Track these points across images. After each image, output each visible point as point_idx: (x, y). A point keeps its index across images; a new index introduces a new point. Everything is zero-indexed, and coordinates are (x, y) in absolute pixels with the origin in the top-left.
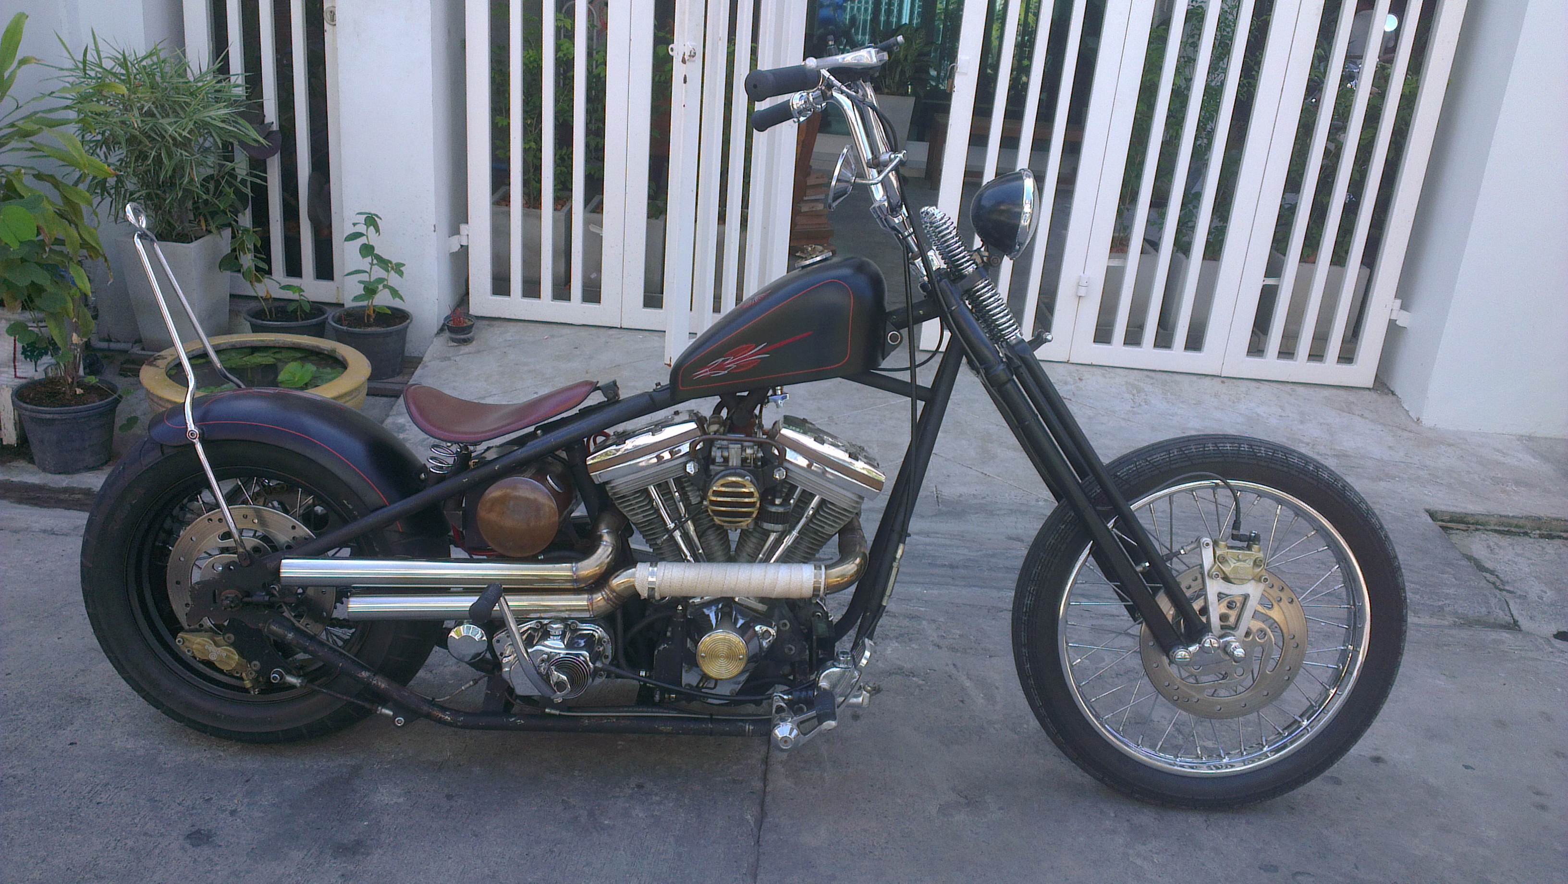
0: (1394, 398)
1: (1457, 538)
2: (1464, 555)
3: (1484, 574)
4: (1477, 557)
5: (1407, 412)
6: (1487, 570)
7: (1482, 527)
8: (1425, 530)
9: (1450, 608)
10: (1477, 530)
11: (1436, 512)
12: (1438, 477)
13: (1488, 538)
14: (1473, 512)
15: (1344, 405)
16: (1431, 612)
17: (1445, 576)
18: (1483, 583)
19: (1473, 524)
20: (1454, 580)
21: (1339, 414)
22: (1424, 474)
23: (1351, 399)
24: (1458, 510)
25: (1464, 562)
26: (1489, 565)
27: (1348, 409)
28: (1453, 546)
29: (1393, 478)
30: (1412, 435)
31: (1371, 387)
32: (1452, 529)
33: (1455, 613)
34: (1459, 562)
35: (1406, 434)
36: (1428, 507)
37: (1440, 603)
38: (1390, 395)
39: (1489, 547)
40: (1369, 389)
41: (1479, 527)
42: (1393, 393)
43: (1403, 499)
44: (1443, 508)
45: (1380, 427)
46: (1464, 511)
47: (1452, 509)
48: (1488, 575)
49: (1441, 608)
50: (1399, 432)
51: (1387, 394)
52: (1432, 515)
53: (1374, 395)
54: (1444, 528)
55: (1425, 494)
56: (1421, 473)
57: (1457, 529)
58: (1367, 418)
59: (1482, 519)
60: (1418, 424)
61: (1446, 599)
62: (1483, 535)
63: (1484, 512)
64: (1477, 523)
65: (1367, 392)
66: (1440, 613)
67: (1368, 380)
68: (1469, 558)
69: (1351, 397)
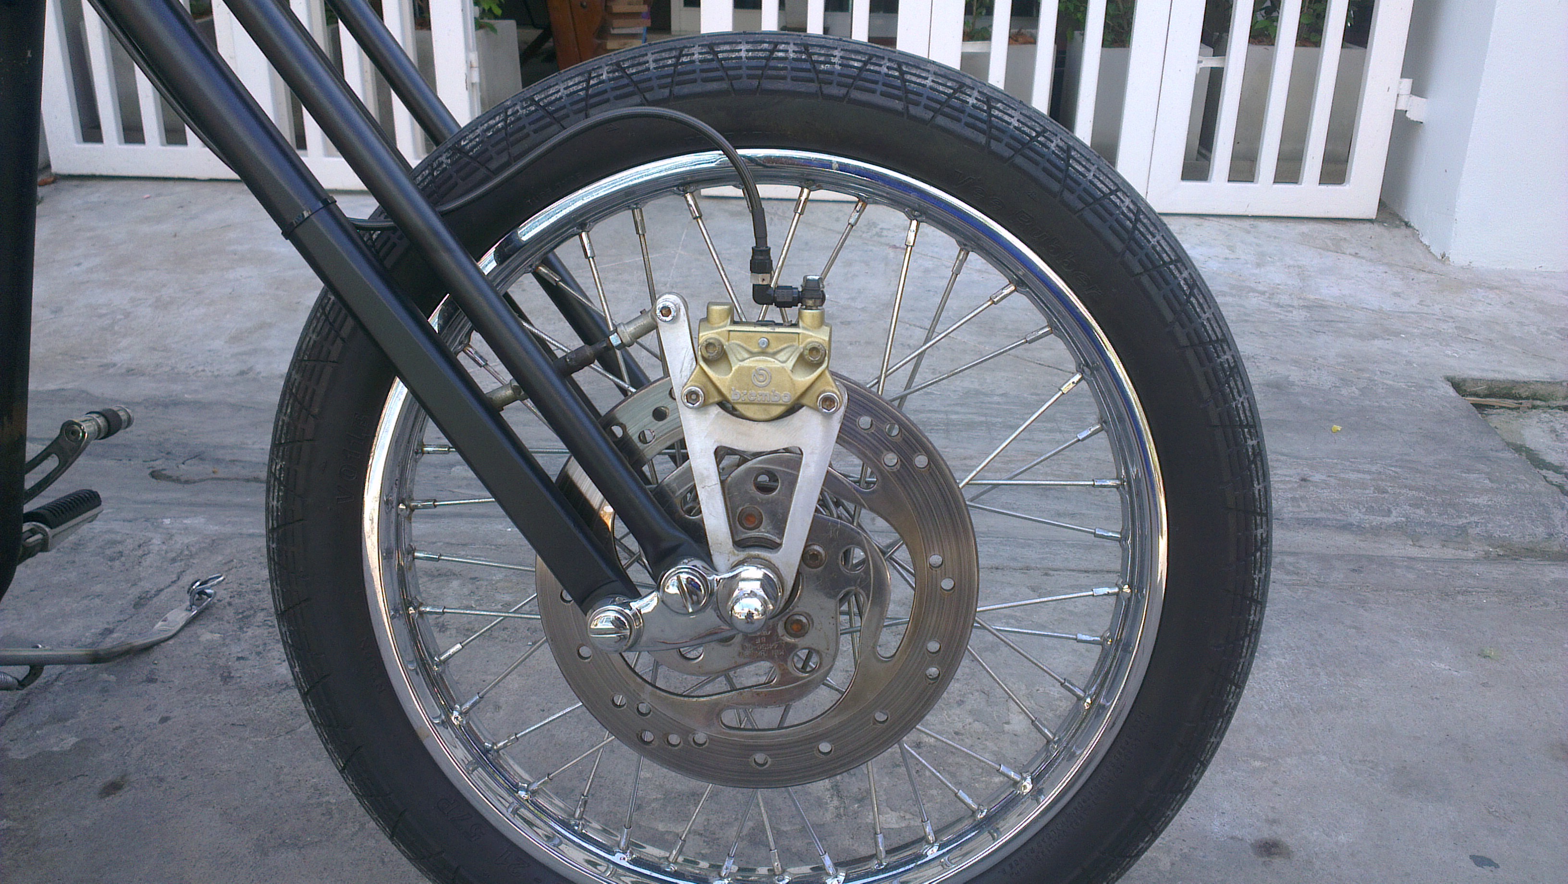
0: (1408, 232)
1: (1497, 419)
2: (1508, 444)
3: (1544, 472)
4: (1532, 447)
5: (1427, 247)
6: (1548, 466)
7: (1543, 403)
8: (1443, 406)
9: (1478, 530)
10: (1534, 407)
11: (1464, 380)
12: (1469, 331)
13: (1552, 418)
14: (1526, 379)
15: (1329, 243)
16: (1443, 537)
17: (1472, 476)
18: (1541, 486)
19: (1527, 398)
20: (1487, 481)
21: (1320, 254)
22: (1447, 328)
23: (1342, 234)
24: (1500, 377)
25: (1508, 455)
26: (1552, 458)
27: (1337, 247)
28: (1493, 431)
29: (1397, 334)
30: (1431, 276)
31: (1374, 217)
32: (1492, 407)
33: (1489, 538)
34: (1500, 455)
35: (1423, 276)
36: (1451, 374)
37: (1460, 522)
38: (1403, 228)
39: (1553, 431)
40: (1370, 221)
41: (1538, 403)
42: (1407, 225)
43: (1409, 363)
44: (1476, 374)
45: (1382, 268)
46: (1510, 377)
47: (1491, 375)
48: (1550, 475)
49: (1463, 530)
50: (1413, 273)
51: (1397, 227)
52: (1458, 385)
53: (1377, 228)
54: (1478, 406)
55: (1448, 356)
56: (1443, 326)
57: (1501, 407)
58: (1363, 258)
59: (1542, 390)
60: (1444, 263)
61: (1472, 515)
62: (1543, 415)
63: (1547, 378)
64: (1534, 398)
65: (1368, 225)
66: (1459, 540)
67: (1370, 209)
68: (1519, 449)
69: (1341, 231)
